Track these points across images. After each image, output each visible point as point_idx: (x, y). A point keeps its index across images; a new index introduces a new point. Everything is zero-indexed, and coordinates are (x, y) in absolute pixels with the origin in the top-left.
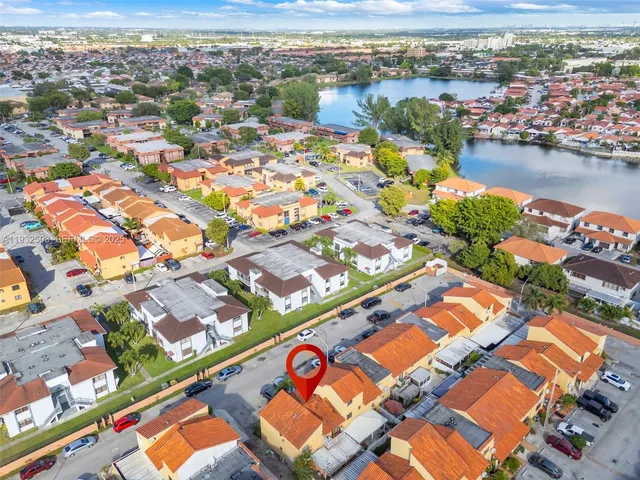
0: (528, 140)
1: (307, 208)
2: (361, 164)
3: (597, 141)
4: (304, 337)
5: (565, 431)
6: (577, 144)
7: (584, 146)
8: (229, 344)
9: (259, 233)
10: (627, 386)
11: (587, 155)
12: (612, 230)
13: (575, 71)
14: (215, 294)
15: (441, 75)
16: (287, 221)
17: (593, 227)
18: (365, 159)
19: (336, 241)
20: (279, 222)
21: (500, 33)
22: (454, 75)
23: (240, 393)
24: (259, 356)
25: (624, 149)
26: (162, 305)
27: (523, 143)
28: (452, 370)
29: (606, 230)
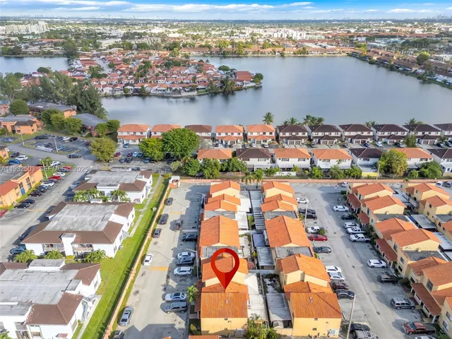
0: (129, 93)
1: (35, 174)
2: (33, 130)
3: (171, 89)
4: (150, 261)
5: (313, 231)
6: (160, 92)
7: (164, 93)
8: (98, 300)
9: (6, 211)
10: (307, 201)
11: (168, 97)
12: (232, 134)
13: (110, 47)
14: (57, 269)
15: (14, 54)
16: (23, 192)
17: (223, 135)
18: (35, 125)
19: (99, 189)
20: (17, 194)
21: (34, 21)
22: (26, 53)
23: (150, 323)
24: (132, 293)
25: (185, 91)
26: (16, 303)
27: (127, 96)
28: (248, 231)
29: (229, 134)
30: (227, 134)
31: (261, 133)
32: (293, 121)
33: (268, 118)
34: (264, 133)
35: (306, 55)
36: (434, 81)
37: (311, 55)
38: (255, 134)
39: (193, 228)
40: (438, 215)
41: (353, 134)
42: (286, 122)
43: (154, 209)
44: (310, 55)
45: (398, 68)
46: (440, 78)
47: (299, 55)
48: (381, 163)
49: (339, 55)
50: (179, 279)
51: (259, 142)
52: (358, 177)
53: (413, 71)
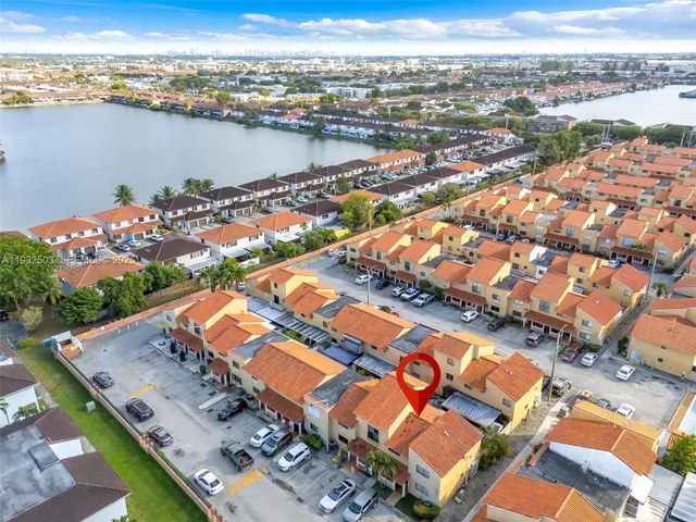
29: (74, 235)
30: (69, 236)
31: (136, 221)
32: (167, 191)
33: (124, 194)
34: (141, 219)
35: (29, 104)
36: (261, 124)
37: (40, 104)
38: (125, 224)
39: (212, 394)
40: (464, 245)
41: (267, 193)
42: (156, 197)
43: (91, 405)
44: (36, 104)
45: (202, 113)
46: (267, 119)
47: (16, 105)
48: (348, 214)
49: (88, 101)
50: (300, 472)
51: (139, 237)
52: (334, 240)
53: (225, 115)
